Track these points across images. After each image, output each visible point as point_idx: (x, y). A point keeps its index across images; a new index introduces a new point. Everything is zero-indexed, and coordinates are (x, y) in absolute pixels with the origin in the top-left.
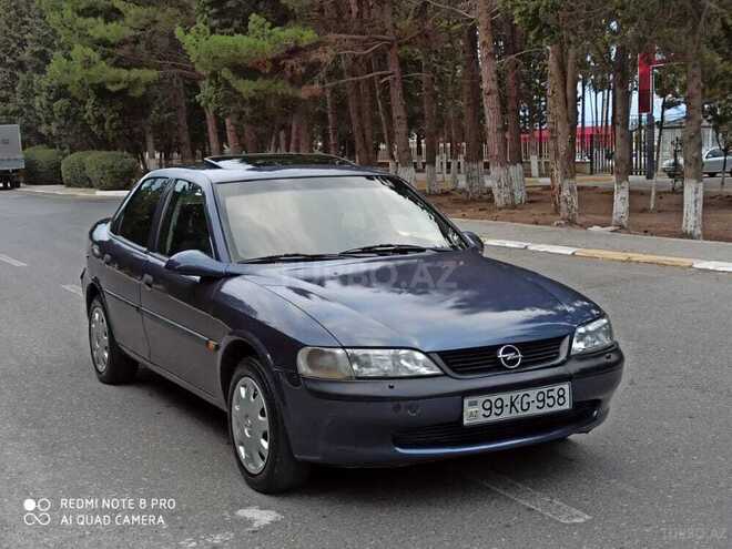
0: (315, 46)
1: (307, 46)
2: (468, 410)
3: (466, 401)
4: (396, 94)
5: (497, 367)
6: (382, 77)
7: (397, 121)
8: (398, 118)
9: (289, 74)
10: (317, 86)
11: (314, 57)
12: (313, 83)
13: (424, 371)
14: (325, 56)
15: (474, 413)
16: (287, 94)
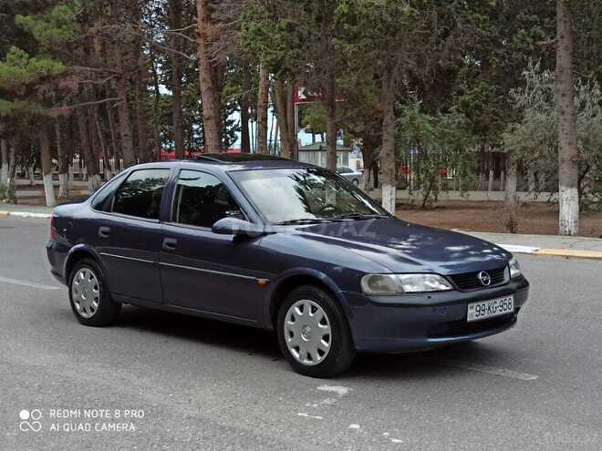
0: (64, 75)
1: (57, 75)
2: (470, 312)
3: (469, 306)
4: (124, 117)
5: (478, 285)
6: (113, 102)
7: (124, 139)
8: (126, 135)
9: (41, 97)
10: (65, 107)
11: (62, 84)
12: (61, 106)
13: (443, 287)
14: (73, 83)
15: (473, 314)
16: (39, 114)
